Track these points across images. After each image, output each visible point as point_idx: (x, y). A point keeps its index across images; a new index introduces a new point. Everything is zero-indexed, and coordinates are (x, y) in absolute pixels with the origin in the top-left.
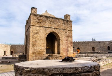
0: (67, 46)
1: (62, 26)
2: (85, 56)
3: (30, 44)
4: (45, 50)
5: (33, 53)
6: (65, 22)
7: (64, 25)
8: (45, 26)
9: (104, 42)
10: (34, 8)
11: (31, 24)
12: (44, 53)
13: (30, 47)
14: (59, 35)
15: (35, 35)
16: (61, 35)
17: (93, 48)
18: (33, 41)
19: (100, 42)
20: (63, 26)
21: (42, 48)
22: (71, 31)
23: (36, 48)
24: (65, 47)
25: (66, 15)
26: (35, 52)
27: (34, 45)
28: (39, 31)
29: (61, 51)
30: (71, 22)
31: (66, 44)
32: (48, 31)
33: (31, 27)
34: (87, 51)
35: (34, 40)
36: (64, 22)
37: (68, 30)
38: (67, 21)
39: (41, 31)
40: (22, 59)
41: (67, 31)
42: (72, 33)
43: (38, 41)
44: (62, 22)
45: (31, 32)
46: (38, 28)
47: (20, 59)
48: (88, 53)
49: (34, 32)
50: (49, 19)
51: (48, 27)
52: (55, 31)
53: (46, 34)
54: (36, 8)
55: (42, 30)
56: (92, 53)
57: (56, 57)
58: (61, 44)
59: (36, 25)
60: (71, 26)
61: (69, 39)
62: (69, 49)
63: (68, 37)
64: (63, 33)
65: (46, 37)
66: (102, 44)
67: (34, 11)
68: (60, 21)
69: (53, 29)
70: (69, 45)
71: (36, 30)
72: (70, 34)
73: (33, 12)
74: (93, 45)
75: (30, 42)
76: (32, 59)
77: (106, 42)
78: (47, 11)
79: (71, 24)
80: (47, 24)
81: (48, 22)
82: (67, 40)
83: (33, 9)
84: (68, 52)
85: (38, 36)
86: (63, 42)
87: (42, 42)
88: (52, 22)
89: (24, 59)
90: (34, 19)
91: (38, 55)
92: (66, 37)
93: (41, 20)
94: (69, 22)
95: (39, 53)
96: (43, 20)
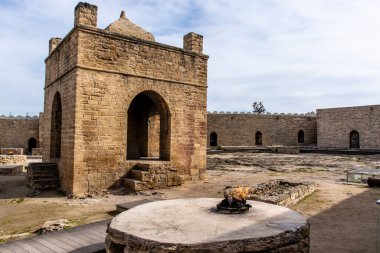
0: (191, 135)
1: (177, 71)
2: (235, 163)
3: (77, 130)
4: (124, 151)
5: (87, 160)
6: (187, 58)
7: (182, 69)
8: (123, 71)
9: (289, 118)
10: (86, 5)
11: (78, 65)
12: (122, 159)
13: (76, 141)
14: (168, 102)
15: (93, 102)
16: (173, 102)
17: (258, 135)
18: (85, 122)
19: (277, 118)
20: (180, 72)
21: (115, 143)
22: (203, 87)
23: (94, 144)
24: (184, 140)
25: (190, 35)
26: (94, 156)
27: (89, 136)
28: (104, 88)
29: (173, 153)
30: (205, 58)
31: (187, 130)
32: (134, 88)
33: (79, 72)
34: (240, 143)
35: (88, 118)
36: (183, 59)
37: (196, 86)
38: (193, 56)
39: (112, 88)
40: (44, 177)
41: (193, 88)
42: (205, 95)
43: (101, 120)
44: (177, 58)
45: (79, 90)
46: (101, 78)
47: (38, 178)
48: (242, 150)
49: (88, 89)
50: (136, 48)
51: (133, 73)
52: (158, 88)
53: (126, 97)
54: (95, 7)
55: (113, 84)
56: (254, 151)
57: (159, 171)
58: (172, 130)
59: (95, 65)
60: (205, 74)
61: (196, 116)
62: (196, 145)
63: (193, 107)
64: (180, 95)
65: (127, 107)
66: (283, 124)
67: (89, 15)
68: (173, 55)
69: (150, 83)
70: (197, 133)
71: (95, 85)
72: (202, 99)
73: (85, 19)
74: (258, 126)
75: (76, 125)
76: (83, 178)
77: (295, 116)
79: (205, 67)
80: (130, 65)
81: (133, 58)
82: (191, 118)
83: (85, 10)
84: (192, 153)
85: (103, 103)
86: (177, 123)
87: (115, 124)
88: (146, 58)
89: (52, 177)
90: (88, 48)
91: (101, 167)
92: (188, 109)
93: (112, 49)
94: (197, 60)
95: (105, 160)
96: (119, 49)
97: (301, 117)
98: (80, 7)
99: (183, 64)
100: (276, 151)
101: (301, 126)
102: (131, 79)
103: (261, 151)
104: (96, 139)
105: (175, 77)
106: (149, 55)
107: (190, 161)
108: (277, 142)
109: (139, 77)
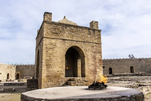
0: (95, 65)
1: (87, 37)
2: (120, 80)
3: (43, 63)
4: (64, 72)
5: (48, 76)
6: (91, 31)
7: (89, 36)
8: (63, 38)
10: (48, 13)
11: (44, 36)
12: (63, 76)
13: (43, 68)
14: (83, 51)
15: (50, 51)
16: (86, 50)
17: (132, 68)
18: (47, 60)
19: (140, 60)
20: (89, 38)
21: (60, 69)
22: (99, 44)
23: (51, 69)
24: (92, 68)
25: (92, 22)
26: (50, 75)
27: (48, 66)
28: (55, 45)
29: (87, 74)
30: (100, 31)
31: (93, 63)
32: (68, 45)
33: (44, 39)
34: (123, 72)
35: (48, 58)
36: (89, 32)
37: (96, 43)
38: (94, 30)
39: (58, 45)
40: (32, 85)
41: (95, 44)
42: (101, 47)
43: (54, 59)
44: (86, 32)
45: (44, 46)
46: (53, 41)
47: (30, 85)
48: (124, 75)
49: (48, 46)
50: (68, 28)
51: (67, 39)
52: (78, 45)
53: (64, 49)
54: (51, 13)
55: (59, 43)
56: (130, 75)
57: (79, 81)
58: (86, 63)
59: (51, 36)
60: (100, 38)
61: (97, 56)
62: (98, 70)
63: (95, 53)
64: (89, 48)
65: (65, 53)
66: (144, 63)
67: (49, 17)
68: (85, 30)
69: (75, 42)
70: (98, 64)
71: (51, 44)
72: (99, 49)
73: (47, 18)
74: (131, 64)
75: (43, 61)
76: (46, 85)
77: (149, 59)
78: (66, 18)
79: (100, 35)
80: (66, 35)
81: (67, 33)
82: (94, 58)
83: (47, 15)
84: (96, 74)
85: (54, 52)
86: (88, 60)
87: (60, 61)
88: (73, 32)
89: (35, 85)
90: (48, 29)
91: (54, 80)
92: (93, 54)
93: (58, 29)
94: (96, 32)
95: (56, 77)
96: (61, 29)
98: (45, 14)
99: (90, 34)
100: (141, 75)
102: (66, 41)
103: (133, 75)
104: (52, 67)
105: (86, 40)
107: (95, 77)
108: (141, 71)
109: (70, 40)
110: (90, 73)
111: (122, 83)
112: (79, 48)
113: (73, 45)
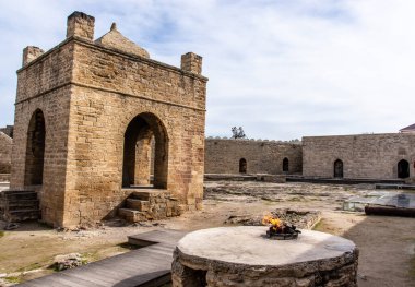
0: (188, 161)
1: (176, 92)
3: (69, 154)
4: (120, 178)
5: (80, 188)
6: (187, 80)
7: (181, 90)
8: (121, 91)
9: (274, 145)
10: (82, 15)
11: (73, 81)
12: (117, 187)
13: (68, 166)
14: (166, 126)
15: (88, 123)
16: (171, 125)
17: (243, 162)
18: (78, 145)
19: (262, 144)
20: (180, 95)
21: (111, 169)
22: (201, 111)
23: (88, 170)
24: (182, 167)
25: (189, 55)
26: (87, 183)
27: (82, 160)
28: (100, 108)
29: (170, 181)
30: (204, 80)
31: (185, 157)
32: (133, 109)
33: (74, 89)
35: (82, 140)
36: (182, 80)
37: (195, 110)
38: (193, 77)
39: (109, 108)
41: (191, 112)
42: (204, 120)
43: (96, 142)
44: (176, 79)
45: (73, 109)
46: (97, 96)
49: (84, 109)
50: (135, 66)
51: (131, 93)
52: (156, 110)
53: (123, 119)
54: (92, 18)
55: (110, 104)
56: (239, 179)
57: (158, 200)
58: (170, 155)
59: (91, 83)
60: (204, 97)
61: (193, 141)
62: (194, 173)
63: (191, 132)
64: (178, 119)
65: (124, 130)
66: (268, 151)
67: (86, 27)
68: (172, 75)
69: (148, 104)
70: (195, 160)
71: (91, 104)
72: (200, 123)
73: (81, 30)
74: (242, 153)
75: (69, 148)
76: (74, 208)
77: (280, 143)
79: (204, 90)
80: (128, 84)
81: (132, 77)
82: (189, 144)
83: (81, 20)
84: (189, 181)
85: (99, 124)
86: (175, 148)
87: (111, 148)
88: (145, 77)
90: (84, 62)
91: (94, 196)
92: (186, 134)
93: (110, 65)
94: (197, 82)
95: (99, 189)
96: (117, 66)
97: (286, 144)
98: (75, 17)
99: (183, 85)
100: (262, 179)
101: (285, 153)
102: (129, 99)
103: (246, 179)
104: (91, 165)
105: (174, 99)
106: (148, 74)
107: (187, 189)
108: (261, 170)
109: (137, 97)
110: (178, 180)
111: (236, 201)
112: (157, 118)
113: (145, 110)
